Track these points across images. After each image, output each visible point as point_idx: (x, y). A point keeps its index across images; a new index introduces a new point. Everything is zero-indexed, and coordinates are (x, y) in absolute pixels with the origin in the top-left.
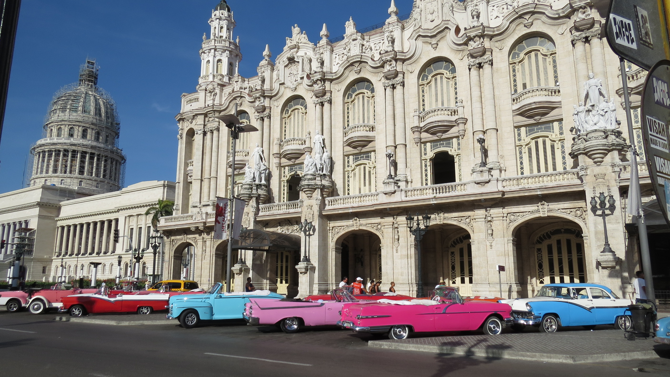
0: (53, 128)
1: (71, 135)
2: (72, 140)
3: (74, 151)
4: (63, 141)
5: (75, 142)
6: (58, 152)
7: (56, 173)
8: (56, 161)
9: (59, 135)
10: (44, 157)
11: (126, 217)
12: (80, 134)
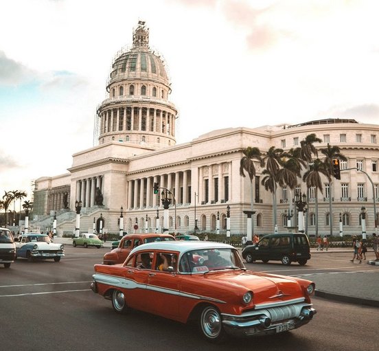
0: (115, 88)
1: (132, 93)
2: (133, 98)
3: (136, 108)
4: (125, 98)
5: (136, 99)
6: (122, 110)
7: (121, 130)
8: (121, 118)
9: (121, 94)
10: (110, 116)
11: (199, 168)
12: (140, 91)
